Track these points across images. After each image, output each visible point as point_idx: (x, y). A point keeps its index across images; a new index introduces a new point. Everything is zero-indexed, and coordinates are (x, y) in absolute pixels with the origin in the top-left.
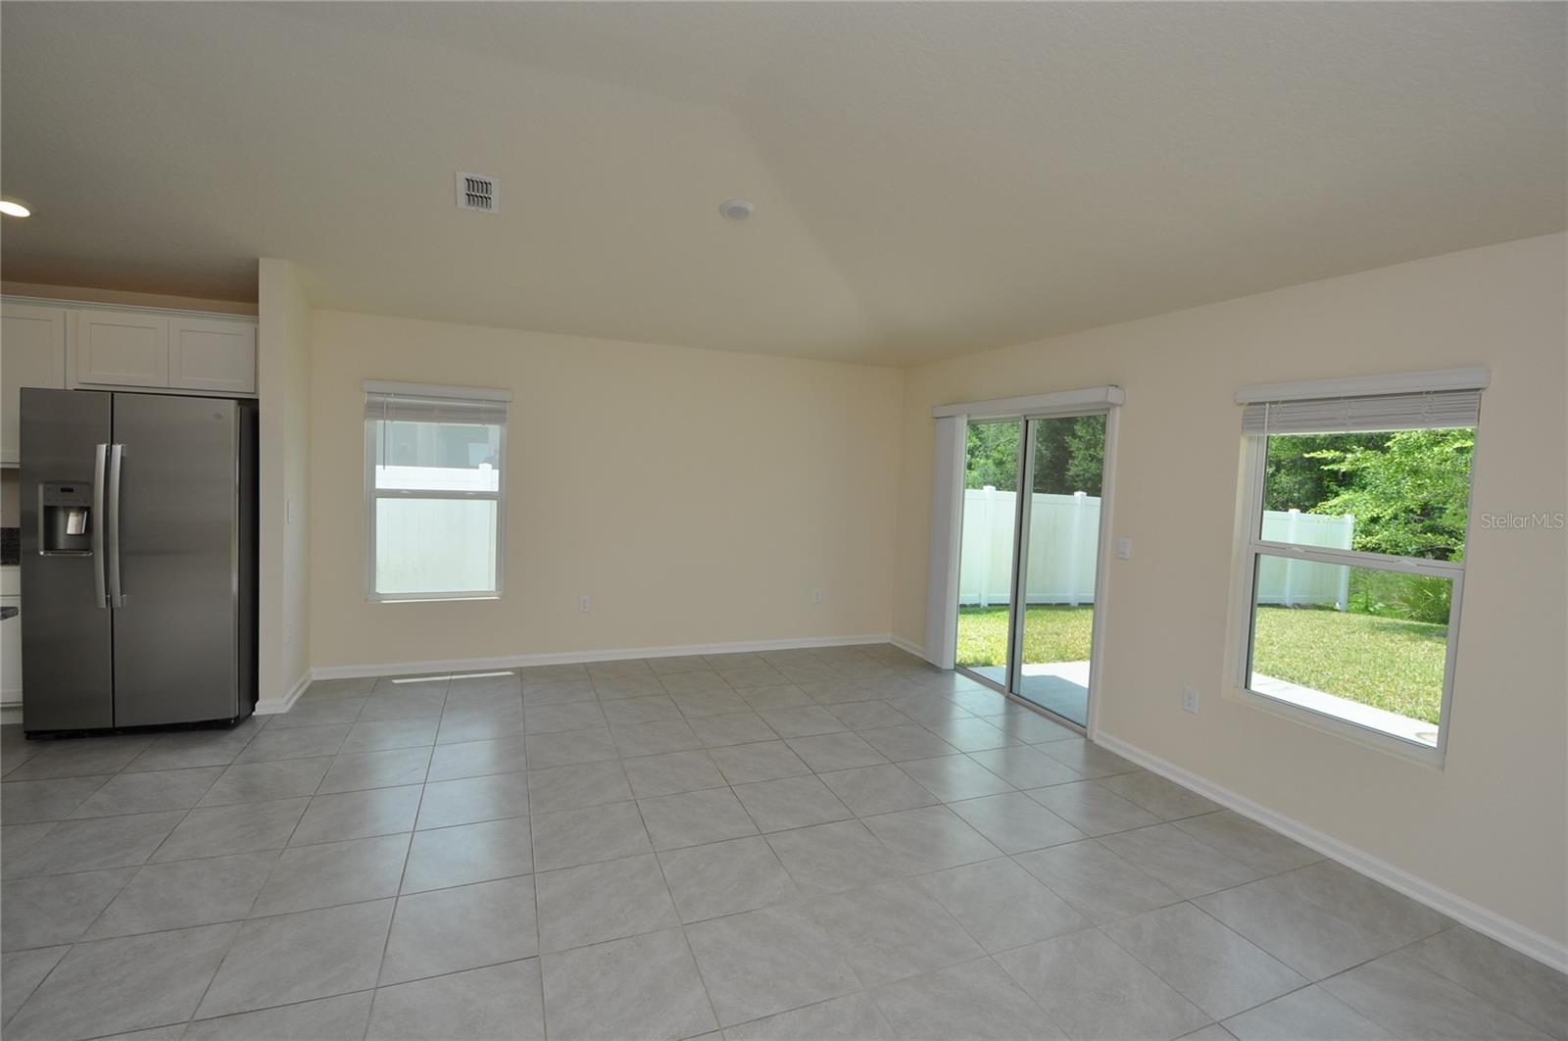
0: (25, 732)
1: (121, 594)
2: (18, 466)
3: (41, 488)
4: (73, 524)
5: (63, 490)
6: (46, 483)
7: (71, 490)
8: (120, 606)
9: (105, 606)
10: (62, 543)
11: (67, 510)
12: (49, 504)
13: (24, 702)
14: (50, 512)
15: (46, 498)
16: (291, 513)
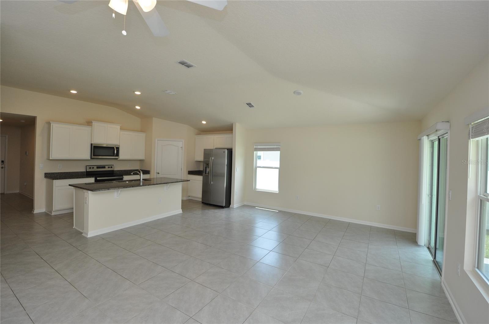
0: (202, 202)
1: (212, 182)
2: (203, 161)
3: (205, 165)
4: (208, 170)
7: (208, 164)
10: (206, 173)
14: (206, 168)
16: (237, 170)
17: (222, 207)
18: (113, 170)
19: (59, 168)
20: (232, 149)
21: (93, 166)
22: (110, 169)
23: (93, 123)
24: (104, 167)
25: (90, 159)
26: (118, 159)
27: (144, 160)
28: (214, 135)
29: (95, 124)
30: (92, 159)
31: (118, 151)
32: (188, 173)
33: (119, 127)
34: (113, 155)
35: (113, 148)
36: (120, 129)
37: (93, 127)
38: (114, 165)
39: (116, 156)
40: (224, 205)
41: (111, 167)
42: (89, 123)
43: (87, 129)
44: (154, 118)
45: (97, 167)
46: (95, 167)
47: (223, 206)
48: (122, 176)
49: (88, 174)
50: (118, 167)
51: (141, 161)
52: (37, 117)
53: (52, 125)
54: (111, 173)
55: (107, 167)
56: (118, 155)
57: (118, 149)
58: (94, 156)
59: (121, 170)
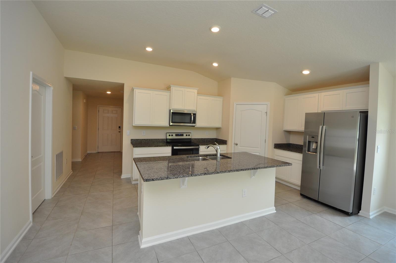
0: (300, 193)
1: (323, 166)
2: (304, 131)
3: (308, 136)
4: (314, 146)
5: (312, 137)
6: (309, 135)
7: (314, 137)
8: (322, 169)
9: (319, 168)
10: (311, 150)
11: (313, 142)
12: (309, 140)
13: (301, 186)
14: (309, 142)
15: (309, 139)
16: (379, 150)
17: (347, 214)
18: (191, 139)
19: (143, 135)
20: (368, 112)
21: (172, 134)
22: (188, 137)
23: (171, 88)
24: (182, 135)
25: (169, 126)
26: (195, 127)
27: (221, 128)
28: (320, 93)
29: (173, 88)
30: (170, 126)
31: (195, 118)
32: (274, 147)
33: (196, 91)
34: (190, 122)
35: (190, 114)
36: (197, 94)
37: (171, 91)
38: (192, 132)
39: (193, 123)
40: (351, 211)
41: (189, 135)
42: (168, 88)
43: (166, 94)
44: (232, 78)
45: (176, 134)
46: (174, 135)
47: (349, 213)
48: (198, 146)
49: (167, 143)
50: (195, 135)
51: (217, 129)
52: (125, 84)
53: (134, 90)
54: (188, 142)
55: (185, 135)
56: (194, 122)
57: (195, 115)
58: (172, 122)
59: (199, 139)
